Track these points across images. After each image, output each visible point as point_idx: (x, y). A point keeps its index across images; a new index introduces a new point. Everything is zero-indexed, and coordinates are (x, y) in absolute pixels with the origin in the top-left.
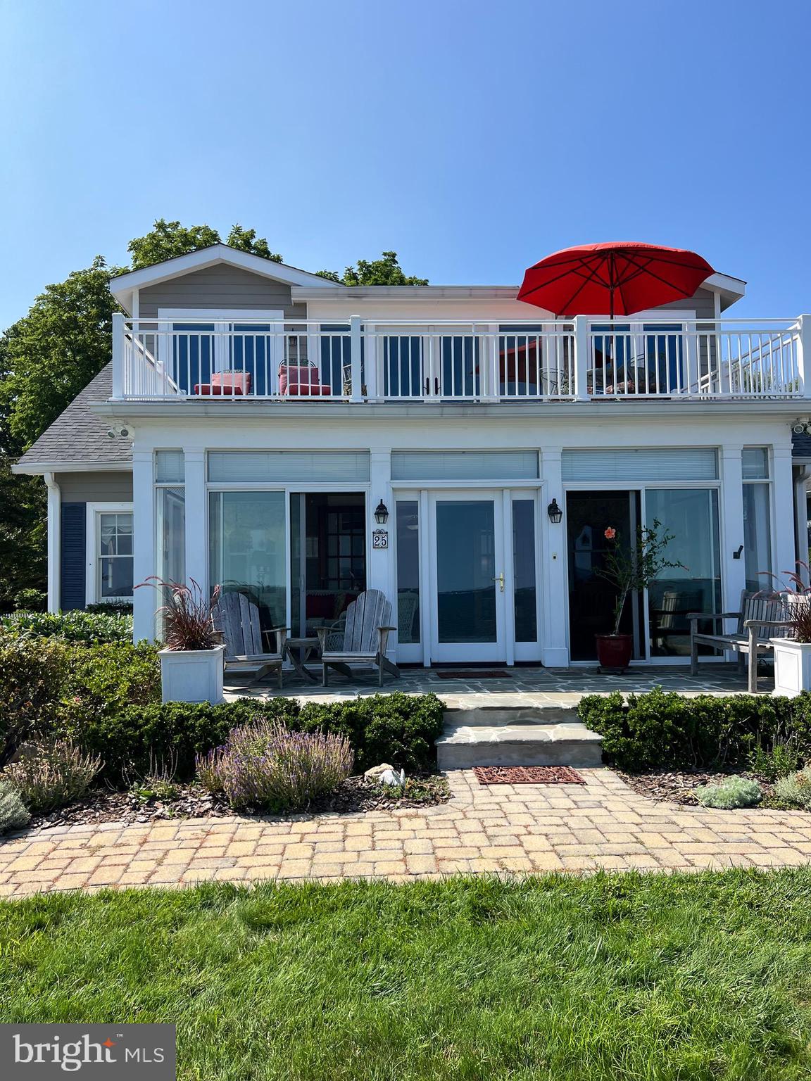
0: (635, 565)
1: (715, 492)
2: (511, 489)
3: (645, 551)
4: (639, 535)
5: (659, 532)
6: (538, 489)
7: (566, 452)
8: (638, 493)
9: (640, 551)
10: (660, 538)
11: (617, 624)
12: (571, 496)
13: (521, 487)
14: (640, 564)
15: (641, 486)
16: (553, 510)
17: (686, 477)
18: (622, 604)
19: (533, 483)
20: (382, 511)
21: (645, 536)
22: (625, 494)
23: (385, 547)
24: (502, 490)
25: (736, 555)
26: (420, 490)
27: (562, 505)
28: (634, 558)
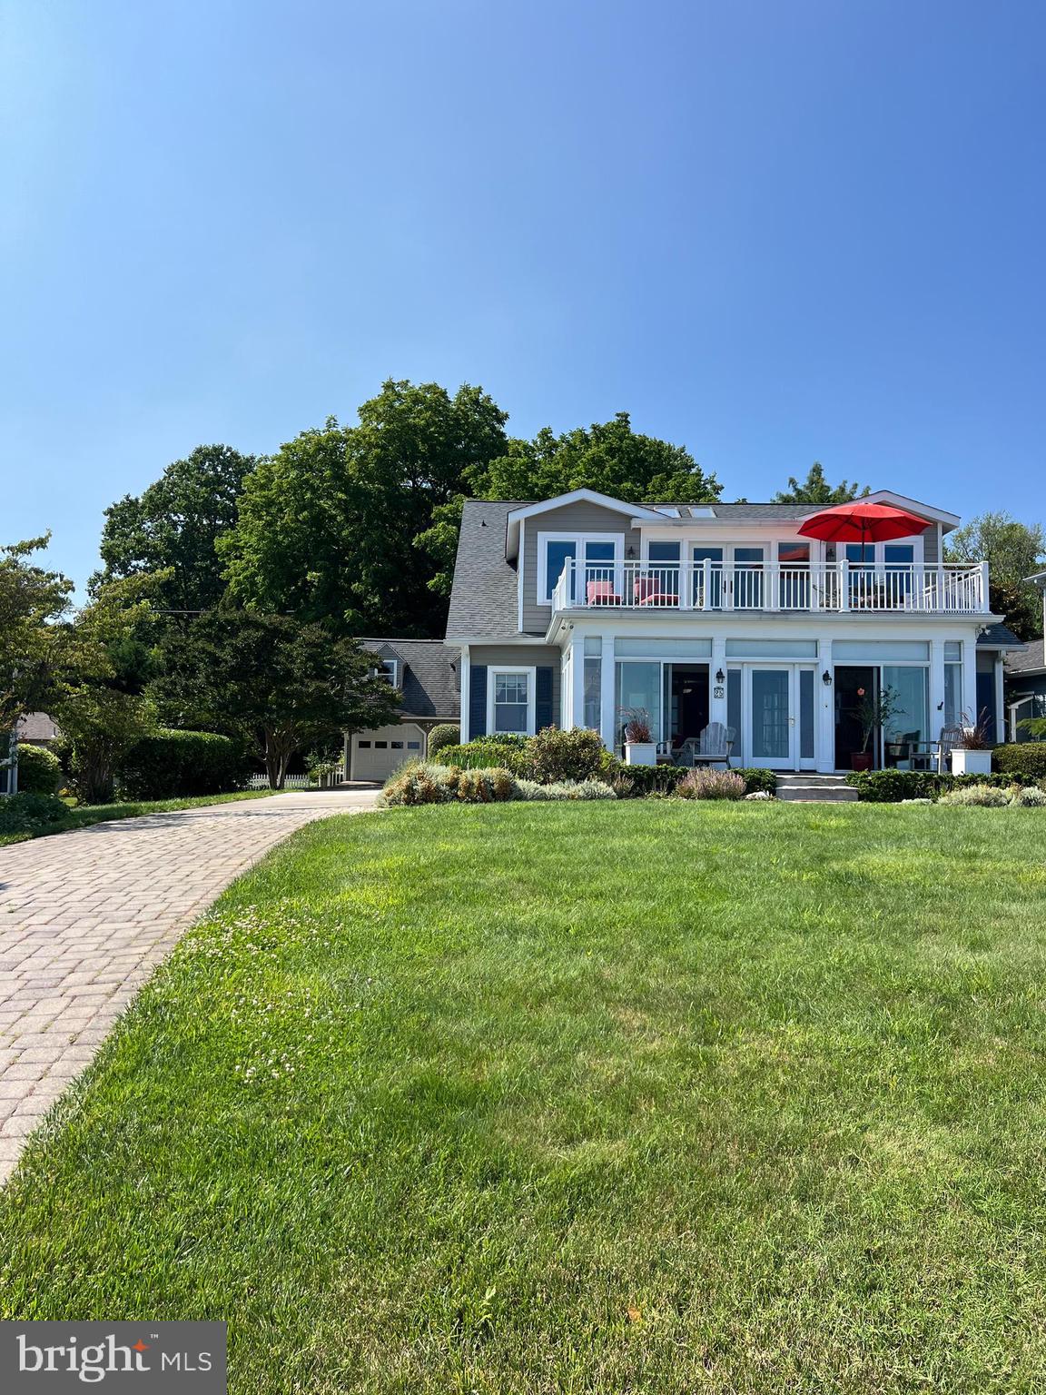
0: (876, 711)
1: (927, 669)
2: (800, 664)
3: (882, 704)
4: (879, 693)
5: (892, 693)
6: (816, 664)
7: (835, 642)
8: (879, 668)
9: (879, 703)
10: (891, 696)
11: (865, 746)
12: (837, 668)
13: (806, 663)
14: (879, 711)
15: (881, 664)
16: (826, 677)
17: (910, 659)
18: (868, 735)
19: (814, 660)
20: (720, 675)
21: (882, 694)
22: (870, 669)
23: (721, 697)
24: (794, 664)
25: (940, 708)
26: (743, 663)
27: (832, 675)
28: (876, 707)
